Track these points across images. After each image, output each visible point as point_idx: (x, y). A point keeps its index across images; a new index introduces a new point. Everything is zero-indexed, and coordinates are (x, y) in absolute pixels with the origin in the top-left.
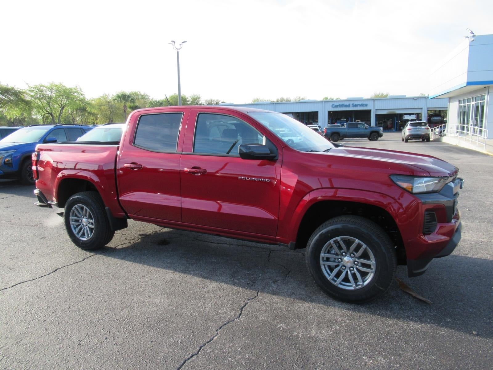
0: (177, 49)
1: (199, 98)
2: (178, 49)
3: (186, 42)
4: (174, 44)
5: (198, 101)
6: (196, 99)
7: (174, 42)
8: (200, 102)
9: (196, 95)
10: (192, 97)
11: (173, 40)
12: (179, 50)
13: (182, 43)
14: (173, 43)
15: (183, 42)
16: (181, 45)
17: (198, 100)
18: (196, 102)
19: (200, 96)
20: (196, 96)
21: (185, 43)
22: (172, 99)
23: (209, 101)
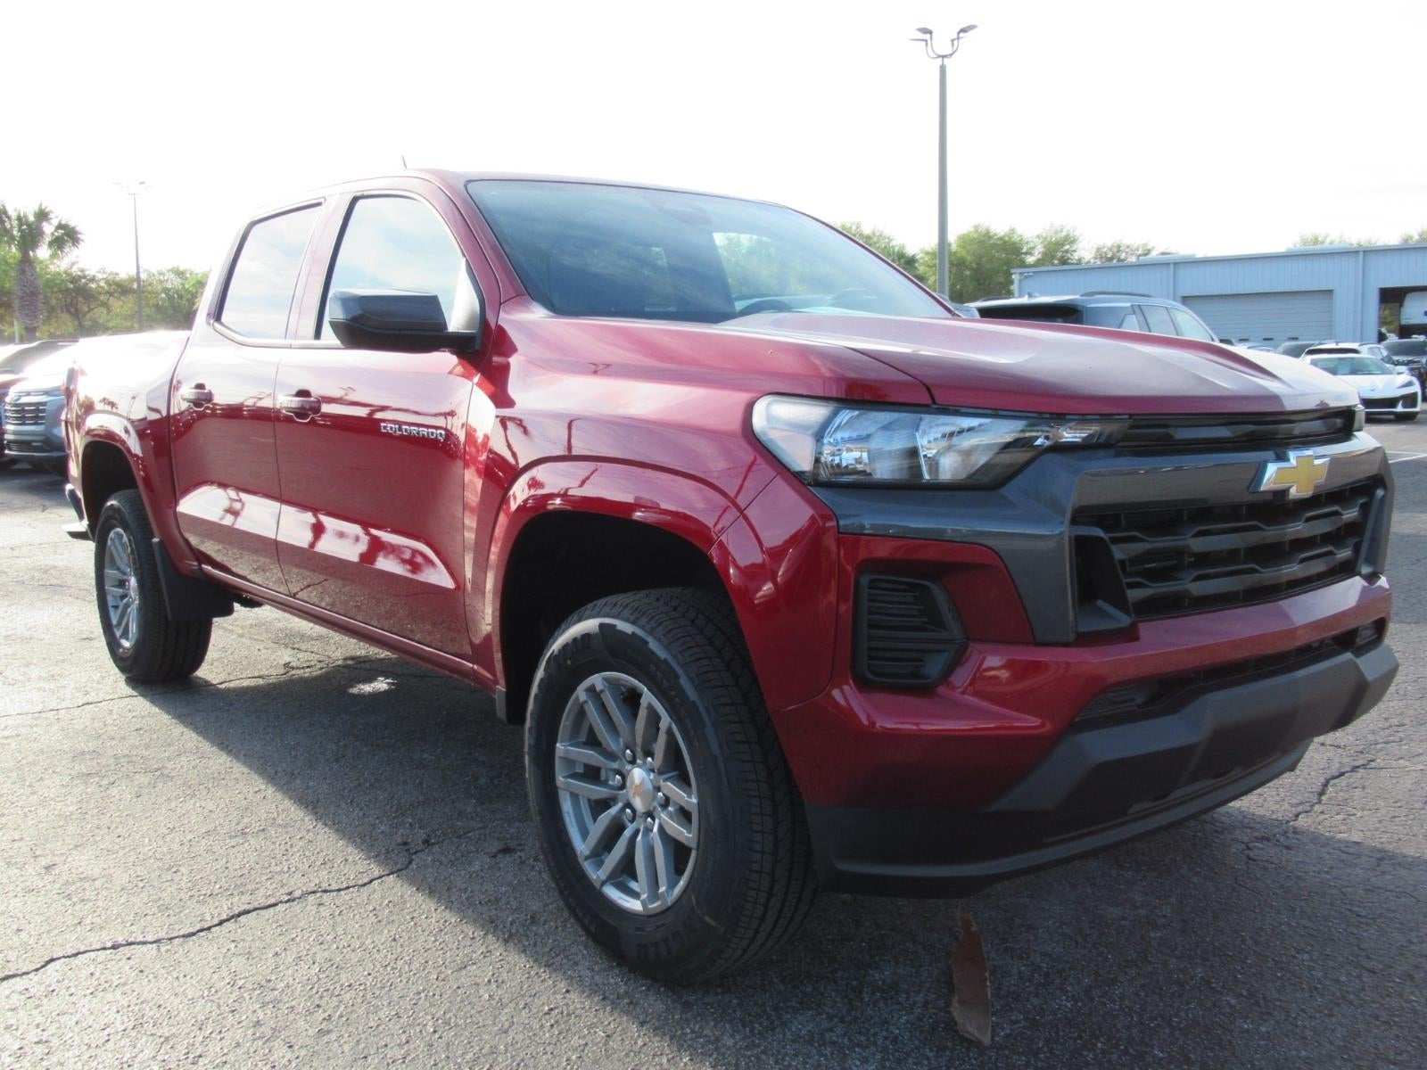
0: (939, 56)
1: (1073, 242)
2: (943, 57)
3: (971, 27)
4: (929, 42)
5: (1067, 251)
6: (1059, 244)
7: (931, 32)
8: (1076, 256)
9: (1061, 231)
10: (1045, 239)
11: (923, 26)
12: (945, 59)
13: (959, 33)
14: (927, 36)
15: (963, 30)
16: (955, 42)
17: (1067, 247)
18: (1059, 254)
19: (1077, 233)
20: (1064, 233)
21: (970, 33)
22: (964, 247)
23: (1110, 249)
